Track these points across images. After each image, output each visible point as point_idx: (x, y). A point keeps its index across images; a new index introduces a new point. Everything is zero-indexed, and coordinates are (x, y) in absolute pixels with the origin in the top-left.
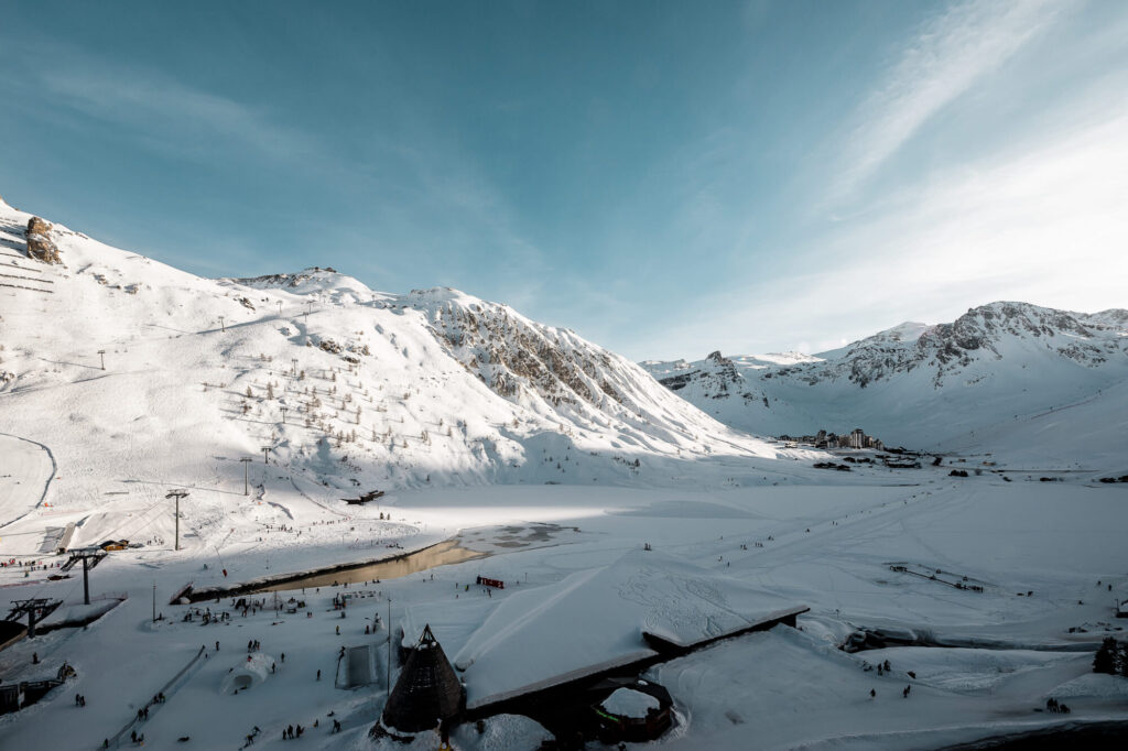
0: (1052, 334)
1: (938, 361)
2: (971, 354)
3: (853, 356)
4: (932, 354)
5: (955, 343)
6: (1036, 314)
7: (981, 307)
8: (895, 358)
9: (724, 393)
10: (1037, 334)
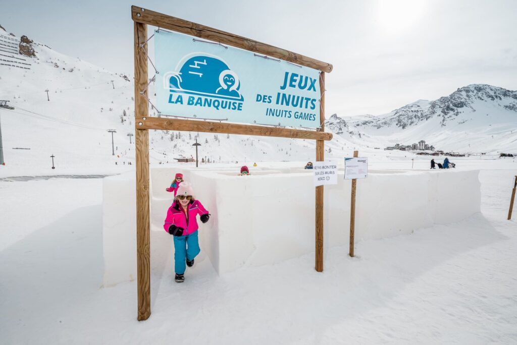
0: (501, 99)
1: (442, 114)
2: (460, 110)
3: (398, 114)
4: (439, 111)
5: (451, 105)
6: (491, 90)
7: (464, 87)
8: (419, 114)
9: (340, 131)
10: (493, 99)
